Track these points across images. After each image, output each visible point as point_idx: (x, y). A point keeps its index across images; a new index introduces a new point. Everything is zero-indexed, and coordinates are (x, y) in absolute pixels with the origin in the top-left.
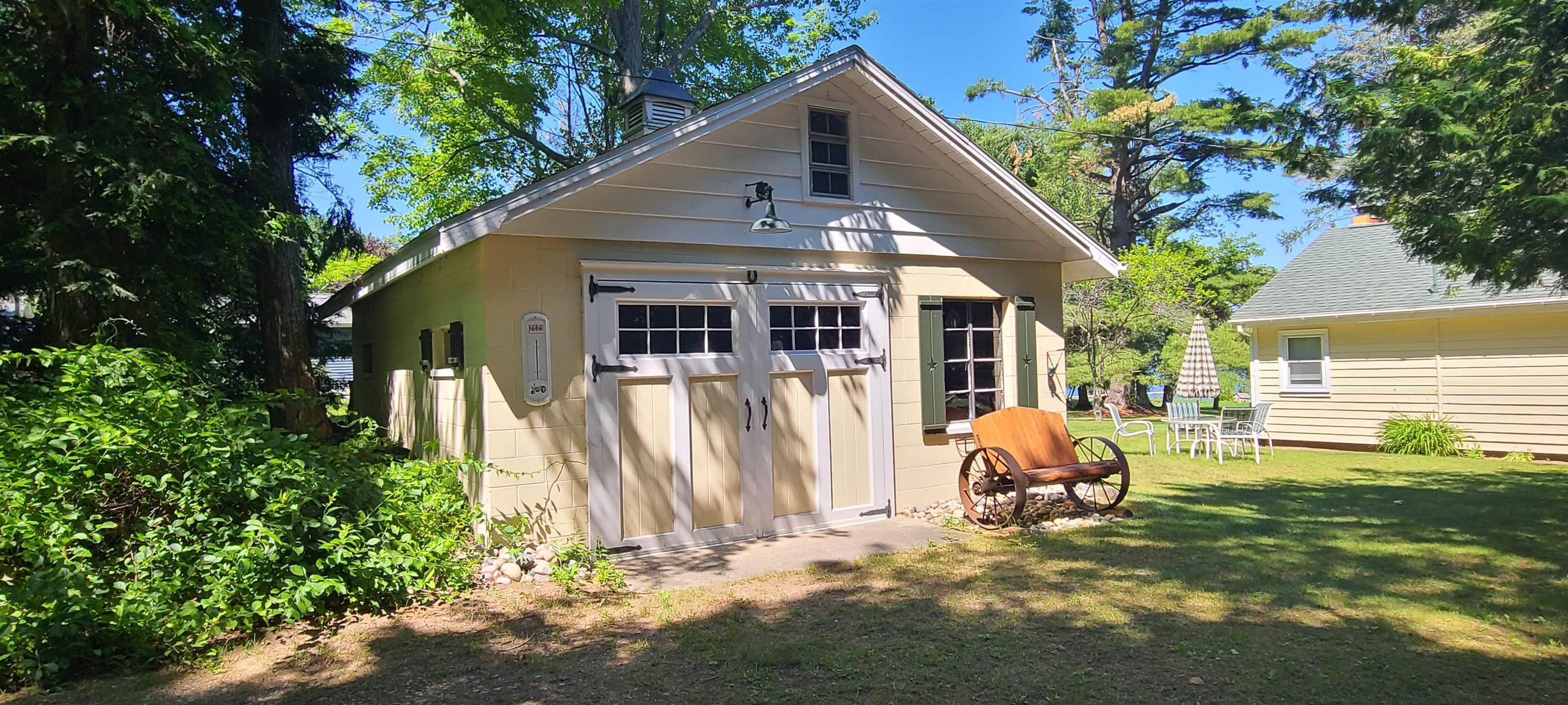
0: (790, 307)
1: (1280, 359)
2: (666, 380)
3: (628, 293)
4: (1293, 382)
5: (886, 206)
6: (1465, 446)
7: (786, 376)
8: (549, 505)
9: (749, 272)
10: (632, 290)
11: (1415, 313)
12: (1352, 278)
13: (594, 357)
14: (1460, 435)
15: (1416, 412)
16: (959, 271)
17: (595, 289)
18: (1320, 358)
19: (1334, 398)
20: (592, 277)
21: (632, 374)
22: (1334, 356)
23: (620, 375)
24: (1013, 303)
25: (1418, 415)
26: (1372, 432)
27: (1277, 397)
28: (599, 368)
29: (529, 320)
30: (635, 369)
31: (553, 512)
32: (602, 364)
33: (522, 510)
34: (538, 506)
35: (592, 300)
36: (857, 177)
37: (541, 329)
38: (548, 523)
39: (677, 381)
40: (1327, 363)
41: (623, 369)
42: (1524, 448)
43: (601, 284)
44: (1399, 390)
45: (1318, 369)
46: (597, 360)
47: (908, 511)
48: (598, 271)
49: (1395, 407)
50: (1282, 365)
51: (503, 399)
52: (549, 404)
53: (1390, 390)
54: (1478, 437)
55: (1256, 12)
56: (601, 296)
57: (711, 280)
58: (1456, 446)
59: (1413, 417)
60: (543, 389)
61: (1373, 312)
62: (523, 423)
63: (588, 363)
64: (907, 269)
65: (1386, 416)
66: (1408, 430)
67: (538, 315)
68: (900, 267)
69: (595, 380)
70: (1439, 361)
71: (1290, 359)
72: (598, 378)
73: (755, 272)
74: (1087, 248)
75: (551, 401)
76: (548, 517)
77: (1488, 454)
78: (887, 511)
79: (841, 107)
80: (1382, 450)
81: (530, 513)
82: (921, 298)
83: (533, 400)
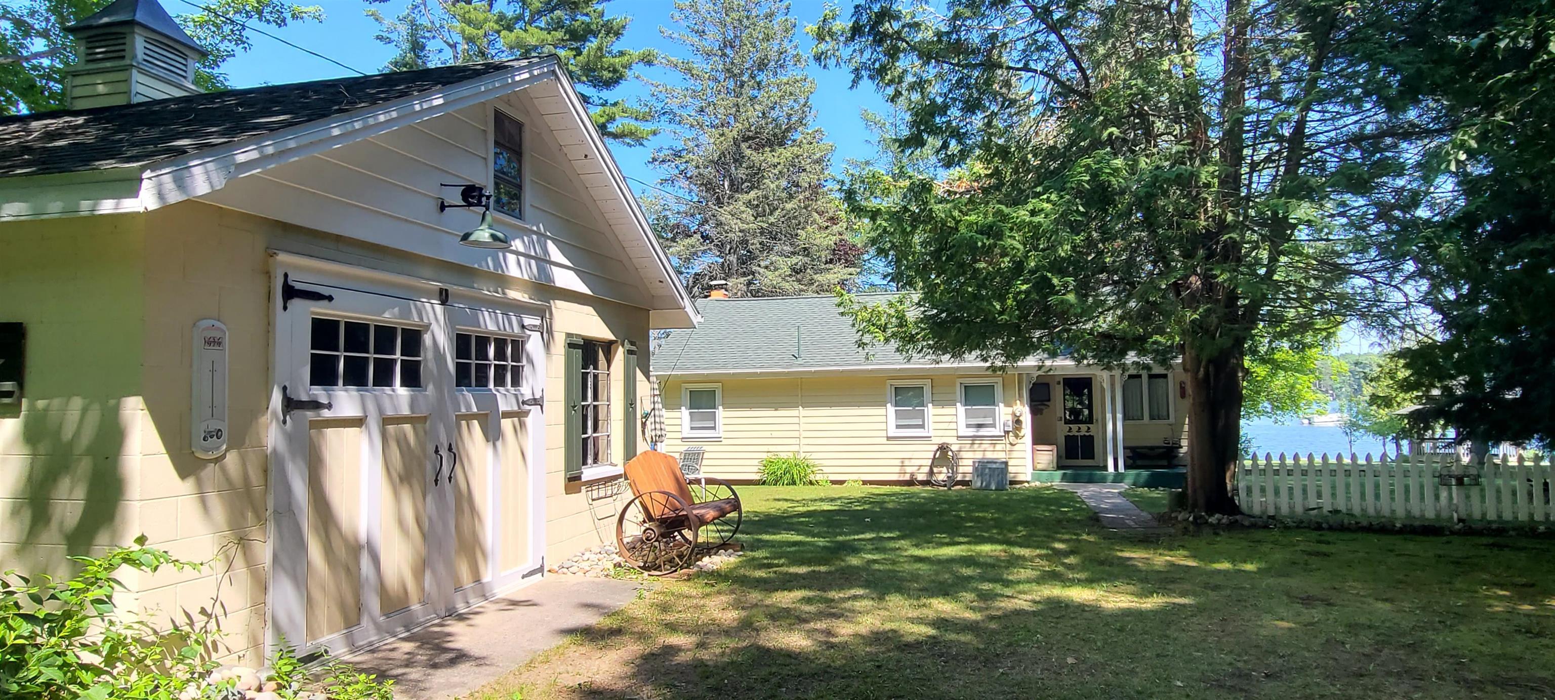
0: (470, 336)
1: (683, 408)
2: (357, 422)
3: (326, 302)
4: (692, 428)
5: (548, 234)
6: (819, 477)
7: (469, 417)
8: (218, 610)
9: (441, 290)
10: (330, 298)
11: (788, 373)
12: (733, 342)
13: (285, 389)
14: (814, 469)
15: (785, 452)
16: (589, 310)
17: (290, 293)
18: (715, 408)
19: (725, 442)
20: (286, 276)
21: (326, 414)
22: (726, 406)
23: (310, 415)
24: (623, 346)
25: (789, 454)
26: (755, 469)
27: (679, 442)
28: (290, 404)
29: (207, 329)
30: (329, 406)
31: (221, 619)
32: (295, 397)
33: (181, 620)
34: (203, 611)
35: (285, 308)
36: (529, 196)
37: (219, 344)
38: (216, 637)
39: (373, 423)
40: (721, 413)
41: (316, 405)
42: (855, 477)
43: (298, 286)
44: (775, 434)
45: (713, 417)
46: (288, 391)
47: (556, 567)
48: (297, 268)
49: (771, 448)
50: (685, 413)
51: (165, 452)
52: (224, 456)
53: (768, 434)
54: (826, 470)
55: (597, 101)
56: (296, 304)
57: (408, 296)
58: (812, 477)
59: (783, 456)
60: (218, 434)
61: (759, 371)
62: (188, 486)
63: (277, 399)
64: (559, 303)
65: (764, 456)
66: (784, 466)
67: (218, 324)
68: (554, 300)
69: (284, 422)
70: (802, 411)
71: (691, 408)
72: (288, 418)
73: (446, 290)
74: (682, 299)
75: (227, 451)
76: (216, 628)
77: (834, 482)
78: (541, 570)
79: (520, 117)
80: (764, 483)
81: (192, 624)
82: (569, 335)
83: (207, 450)
